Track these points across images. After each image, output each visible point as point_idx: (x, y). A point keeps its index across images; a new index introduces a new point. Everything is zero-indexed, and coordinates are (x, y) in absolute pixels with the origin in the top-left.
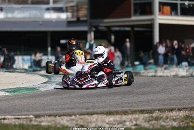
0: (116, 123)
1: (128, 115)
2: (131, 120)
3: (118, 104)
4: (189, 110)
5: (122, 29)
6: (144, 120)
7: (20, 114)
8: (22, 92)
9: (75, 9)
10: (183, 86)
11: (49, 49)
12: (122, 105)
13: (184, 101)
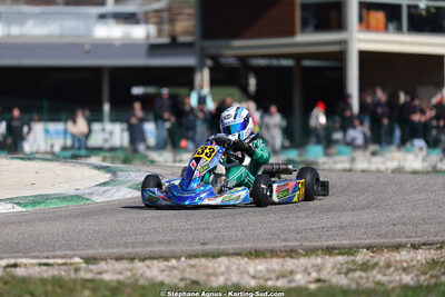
0: (273, 276)
1: (298, 258)
2: (306, 270)
3: (274, 234)
4: (437, 248)
5: (274, 62)
6: (335, 271)
7: (50, 254)
8: (52, 205)
9: (165, 15)
10: (420, 191)
11: (107, 108)
12: (282, 237)
13: (425, 227)
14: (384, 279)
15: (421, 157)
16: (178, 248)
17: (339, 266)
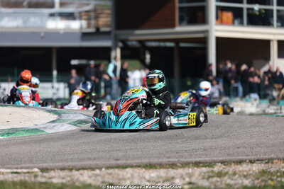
0: (161, 180)
1: (177, 169)
2: (182, 176)
3: (162, 154)
4: (266, 163)
5: (162, 44)
6: (201, 177)
7: (19, 166)
8: (20, 135)
9: (92, 14)
10: (255, 127)
11: (55, 73)
12: (167, 155)
13: (258, 149)
14: (232, 182)
15: (255, 105)
16: (100, 163)
17: (203, 174)
